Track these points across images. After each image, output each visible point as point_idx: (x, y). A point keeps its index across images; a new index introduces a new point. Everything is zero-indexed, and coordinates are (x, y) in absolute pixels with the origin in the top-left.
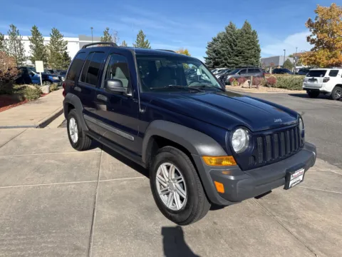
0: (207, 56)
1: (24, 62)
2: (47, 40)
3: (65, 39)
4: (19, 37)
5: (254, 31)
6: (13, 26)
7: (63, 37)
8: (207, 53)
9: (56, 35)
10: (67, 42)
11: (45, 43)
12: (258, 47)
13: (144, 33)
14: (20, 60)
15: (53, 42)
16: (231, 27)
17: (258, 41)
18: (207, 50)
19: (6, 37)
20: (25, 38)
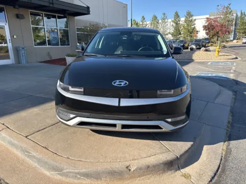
1: (167, 36)
2: (183, 19)
3: (194, 18)
4: (166, 20)
6: (164, 14)
7: (192, 16)
10: (195, 20)
11: (181, 22)
14: (165, 35)
15: (186, 21)
19: (160, 21)
20: (170, 20)
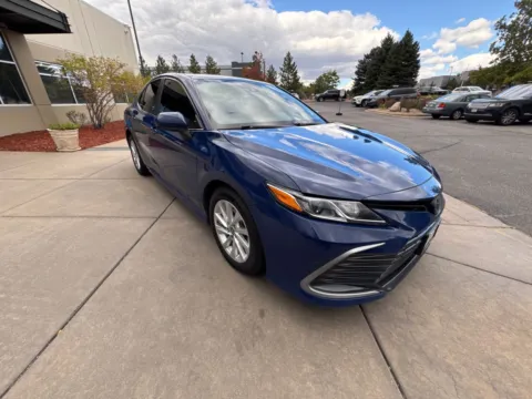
0: (356, 77)
5: (416, 43)
8: (357, 73)
9: (210, 62)
12: (418, 61)
13: (292, 55)
16: (389, 39)
17: (419, 55)
18: (356, 70)
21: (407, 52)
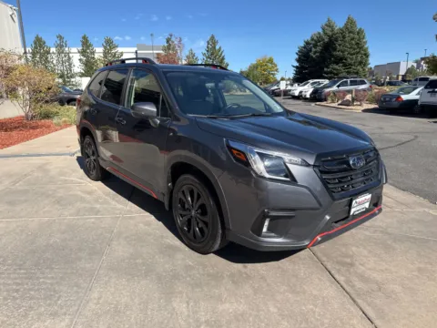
0: (297, 64)
1: (73, 80)
2: (99, 52)
3: (120, 50)
4: (67, 49)
5: (360, 29)
6: (60, 37)
7: (117, 47)
8: (298, 61)
9: (109, 45)
10: (122, 54)
11: (96, 56)
12: (366, 50)
13: (216, 38)
14: (68, 77)
15: (105, 54)
16: (329, 25)
17: (365, 43)
18: (297, 57)
19: (53, 50)
20: (74, 50)
21: (353, 39)
